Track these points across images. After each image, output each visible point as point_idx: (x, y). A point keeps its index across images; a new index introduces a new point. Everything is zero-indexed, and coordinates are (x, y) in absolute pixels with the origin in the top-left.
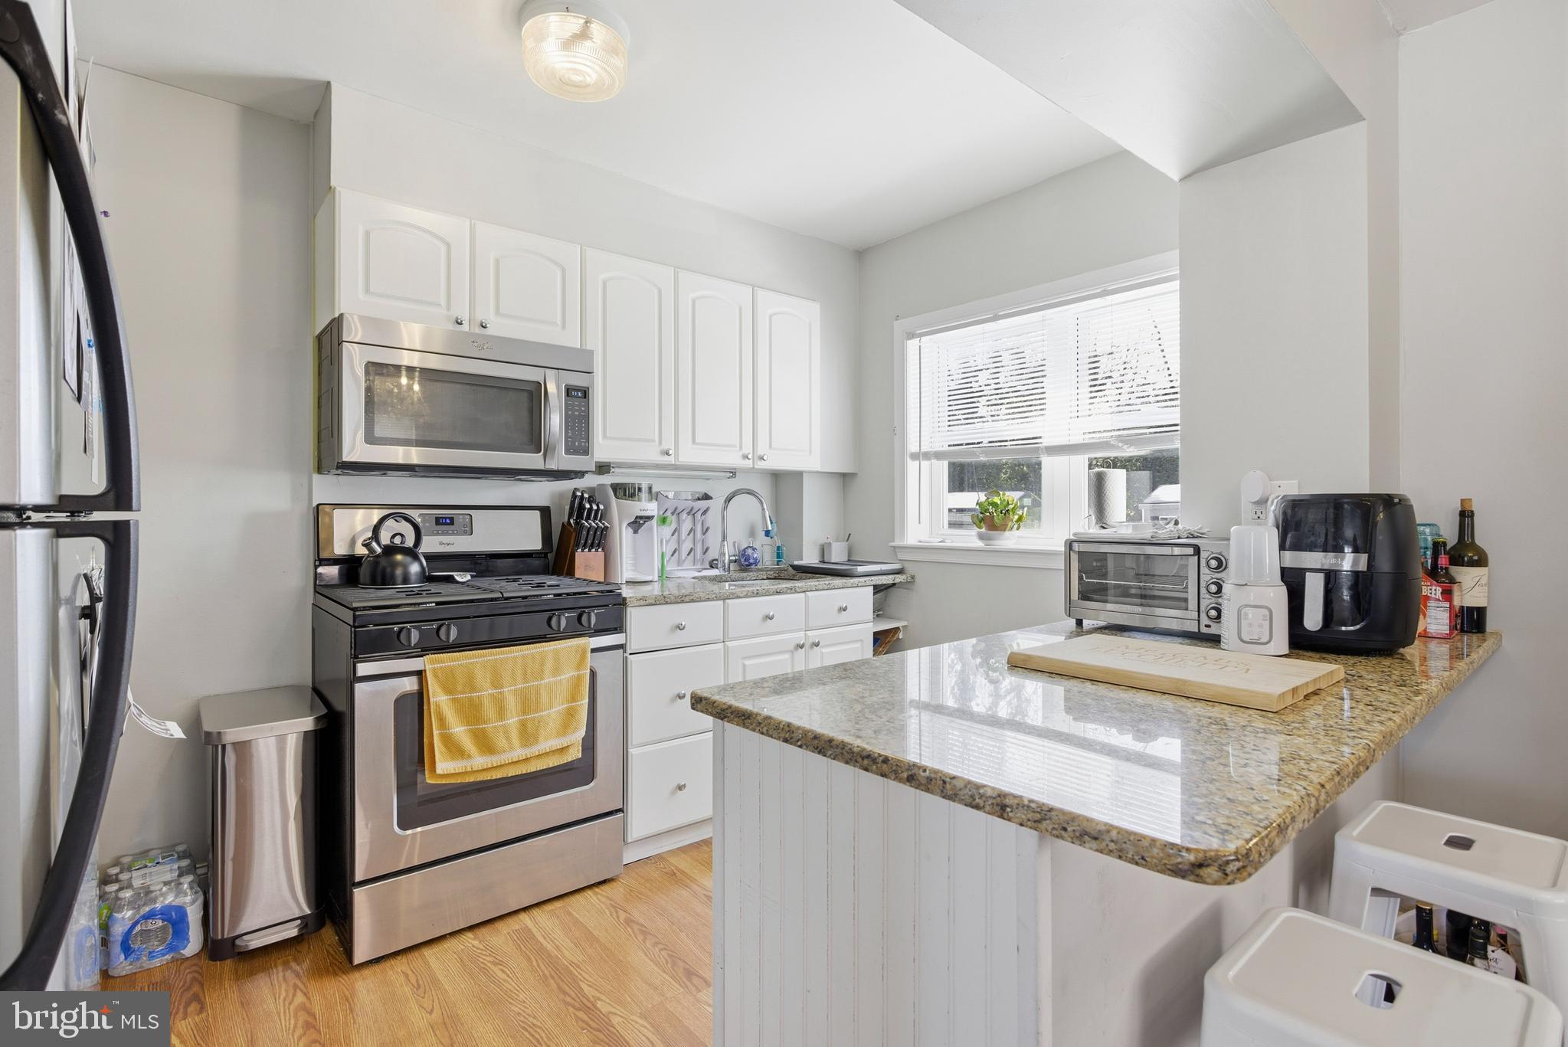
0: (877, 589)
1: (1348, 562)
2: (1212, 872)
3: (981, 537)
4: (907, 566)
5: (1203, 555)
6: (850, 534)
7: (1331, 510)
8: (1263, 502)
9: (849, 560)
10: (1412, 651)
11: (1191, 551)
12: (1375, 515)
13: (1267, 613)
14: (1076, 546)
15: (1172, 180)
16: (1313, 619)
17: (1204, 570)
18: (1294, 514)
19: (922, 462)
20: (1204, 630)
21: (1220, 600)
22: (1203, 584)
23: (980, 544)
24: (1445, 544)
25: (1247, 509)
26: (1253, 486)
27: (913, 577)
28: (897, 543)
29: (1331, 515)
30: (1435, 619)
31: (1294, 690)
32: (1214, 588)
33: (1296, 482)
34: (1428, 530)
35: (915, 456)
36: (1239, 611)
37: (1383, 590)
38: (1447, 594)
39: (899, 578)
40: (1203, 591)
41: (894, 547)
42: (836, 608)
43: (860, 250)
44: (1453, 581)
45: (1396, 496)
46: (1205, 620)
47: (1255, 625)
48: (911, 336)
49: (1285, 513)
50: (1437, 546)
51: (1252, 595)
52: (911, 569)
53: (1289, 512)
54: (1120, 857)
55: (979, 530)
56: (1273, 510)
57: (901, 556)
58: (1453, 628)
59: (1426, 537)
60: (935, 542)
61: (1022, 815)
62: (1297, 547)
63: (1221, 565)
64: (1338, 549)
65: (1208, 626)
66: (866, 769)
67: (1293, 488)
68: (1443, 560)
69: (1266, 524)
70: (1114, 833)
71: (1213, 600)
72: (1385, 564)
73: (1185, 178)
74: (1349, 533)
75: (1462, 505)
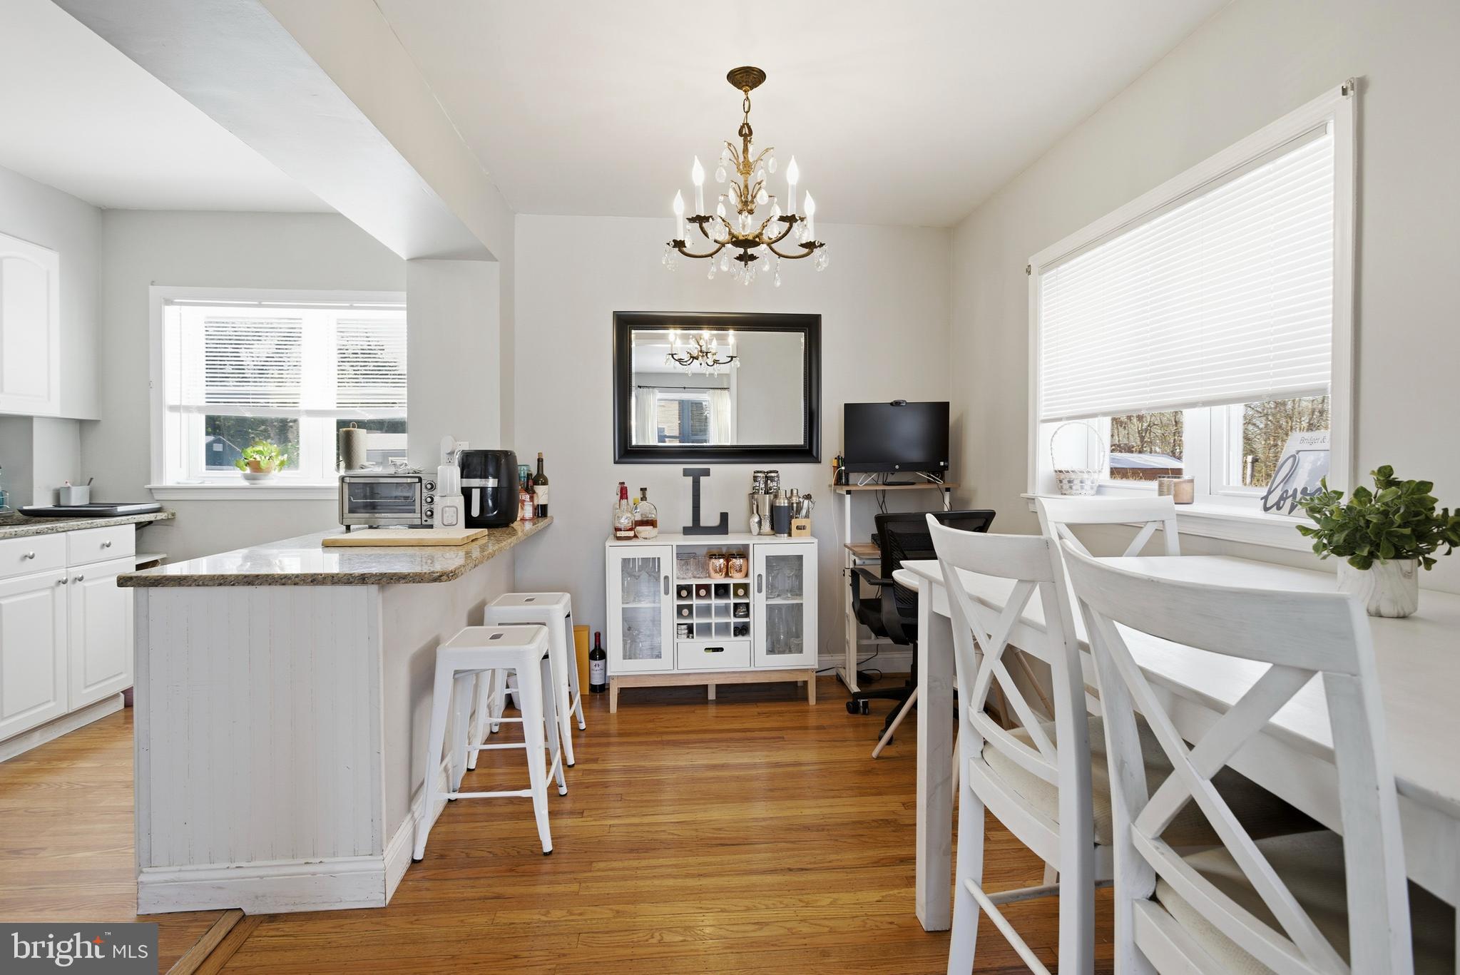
0: (140, 526)
1: (491, 483)
2: (445, 577)
3: (247, 478)
4: (165, 505)
5: (424, 482)
6: (92, 479)
7: (483, 458)
8: (452, 453)
9: (90, 504)
10: (516, 525)
11: (417, 480)
12: (501, 461)
13: (455, 510)
14: (347, 480)
15: (403, 260)
16: (475, 512)
17: (424, 490)
18: (467, 460)
19: (182, 414)
20: (424, 523)
21: (432, 506)
22: (423, 498)
23: (246, 483)
24: (531, 474)
25: (444, 457)
26: (447, 444)
27: (173, 514)
28: (154, 484)
29: (483, 461)
30: (527, 511)
31: (468, 537)
32: (429, 500)
33: (467, 443)
34: (525, 468)
35: (174, 408)
36: (442, 510)
37: (504, 496)
38: (532, 499)
39: (160, 516)
40: (423, 502)
41: (151, 489)
42: (99, 545)
43: (103, 208)
44: (534, 492)
45: (510, 451)
46: (424, 518)
47: (450, 516)
48: (169, 302)
49: (463, 459)
50: (529, 475)
51: (448, 501)
52: (170, 508)
53: (465, 458)
54: (414, 582)
55: (242, 472)
56: (457, 457)
57: (157, 497)
58: (534, 514)
59: (523, 472)
60: (195, 483)
61: (373, 580)
62: (468, 477)
63: (433, 487)
64: (486, 477)
65: (426, 521)
66: (284, 584)
67: (467, 446)
68: (531, 483)
69: (454, 465)
70: (411, 574)
71: (429, 506)
72: (504, 484)
73: (411, 260)
74: (491, 470)
75: (539, 456)
